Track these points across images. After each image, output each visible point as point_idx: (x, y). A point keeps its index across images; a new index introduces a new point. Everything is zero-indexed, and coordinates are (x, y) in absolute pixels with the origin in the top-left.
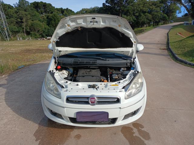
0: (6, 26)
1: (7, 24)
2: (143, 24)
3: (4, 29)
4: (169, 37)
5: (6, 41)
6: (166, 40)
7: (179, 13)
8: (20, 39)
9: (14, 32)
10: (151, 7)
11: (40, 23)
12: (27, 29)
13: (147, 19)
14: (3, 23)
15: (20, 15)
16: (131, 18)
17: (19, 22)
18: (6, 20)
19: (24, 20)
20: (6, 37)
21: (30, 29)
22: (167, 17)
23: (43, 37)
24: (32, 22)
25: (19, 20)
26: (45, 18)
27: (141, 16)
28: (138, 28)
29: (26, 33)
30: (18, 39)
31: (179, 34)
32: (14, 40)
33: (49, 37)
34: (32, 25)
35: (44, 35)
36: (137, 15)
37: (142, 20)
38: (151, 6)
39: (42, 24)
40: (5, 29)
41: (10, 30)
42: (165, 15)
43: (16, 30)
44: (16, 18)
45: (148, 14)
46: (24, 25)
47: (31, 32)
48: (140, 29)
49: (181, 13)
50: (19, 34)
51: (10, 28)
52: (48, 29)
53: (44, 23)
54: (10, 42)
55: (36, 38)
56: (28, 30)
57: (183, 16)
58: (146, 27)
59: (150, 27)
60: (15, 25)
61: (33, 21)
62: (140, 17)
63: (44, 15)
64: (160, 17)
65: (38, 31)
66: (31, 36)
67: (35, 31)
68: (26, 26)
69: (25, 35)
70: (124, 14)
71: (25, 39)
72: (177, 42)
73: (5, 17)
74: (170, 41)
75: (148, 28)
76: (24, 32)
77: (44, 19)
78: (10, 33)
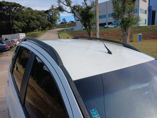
10: (38, 16)
13: (36, 25)
22: (51, 24)
36: (27, 21)
38: (38, 14)
45: (37, 21)
48: (32, 33)
62: (30, 23)
64: (46, 24)
70: (15, 20)
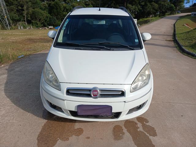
0: (6, 14)
1: (7, 12)
2: (148, 14)
3: (4, 17)
4: (176, 29)
5: (6, 30)
6: (173, 31)
7: (187, 3)
8: (21, 27)
9: (15, 20)
11: (41, 11)
12: (28, 17)
13: (154, 9)
14: (3, 10)
15: (21, 3)
16: (136, 7)
17: (20, 9)
18: (6, 8)
19: (25, 8)
20: (7, 26)
21: (31, 17)
22: (175, 7)
23: (45, 26)
24: (34, 10)
25: (20, 8)
26: (47, 5)
27: (147, 5)
28: (144, 19)
29: (27, 22)
30: (19, 28)
31: (186, 26)
32: (15, 29)
33: (51, 26)
34: (33, 13)
35: (46, 24)
36: (143, 4)
37: (148, 10)
39: (43, 12)
40: (6, 17)
41: (10, 18)
42: (172, 5)
43: (16, 18)
44: (16, 6)
45: (155, 4)
46: (25, 13)
47: (32, 21)
48: (146, 19)
49: (189, 3)
50: (20, 23)
51: (10, 16)
52: (50, 18)
53: (45, 11)
54: (10, 31)
55: (37, 27)
56: (29, 19)
57: (190, 7)
58: (152, 17)
59: (156, 18)
60: (15, 13)
61: (34, 8)
62: (146, 7)
63: (45, 3)
64: (167, 7)
65: (40, 20)
66: (33, 25)
67: (37, 19)
68: (27, 14)
69: (26, 24)
70: (129, 3)
71: (26, 28)
72: (184, 33)
73: (5, 4)
74: (176, 33)
75: (154, 18)
76: (25, 21)
77: (45, 7)
78: (11, 22)
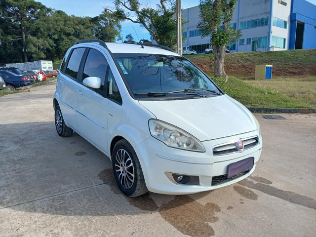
10: (78, 27)
27: (63, 39)
36: (56, 38)
62: (62, 42)
70: (31, 35)
